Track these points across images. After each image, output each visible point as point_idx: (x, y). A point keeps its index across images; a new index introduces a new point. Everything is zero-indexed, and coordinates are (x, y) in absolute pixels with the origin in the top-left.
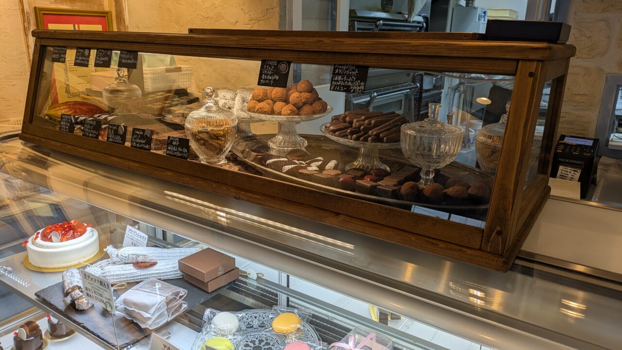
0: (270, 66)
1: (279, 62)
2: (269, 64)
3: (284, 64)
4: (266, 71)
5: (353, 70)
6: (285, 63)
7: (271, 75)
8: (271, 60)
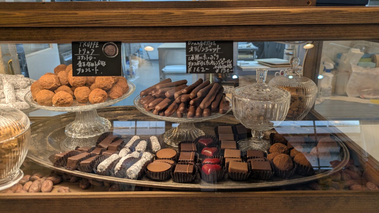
0: (88, 49)
1: (101, 43)
2: (86, 47)
3: (111, 46)
4: (82, 57)
5: (213, 47)
6: (111, 44)
7: (92, 61)
8: (87, 42)
